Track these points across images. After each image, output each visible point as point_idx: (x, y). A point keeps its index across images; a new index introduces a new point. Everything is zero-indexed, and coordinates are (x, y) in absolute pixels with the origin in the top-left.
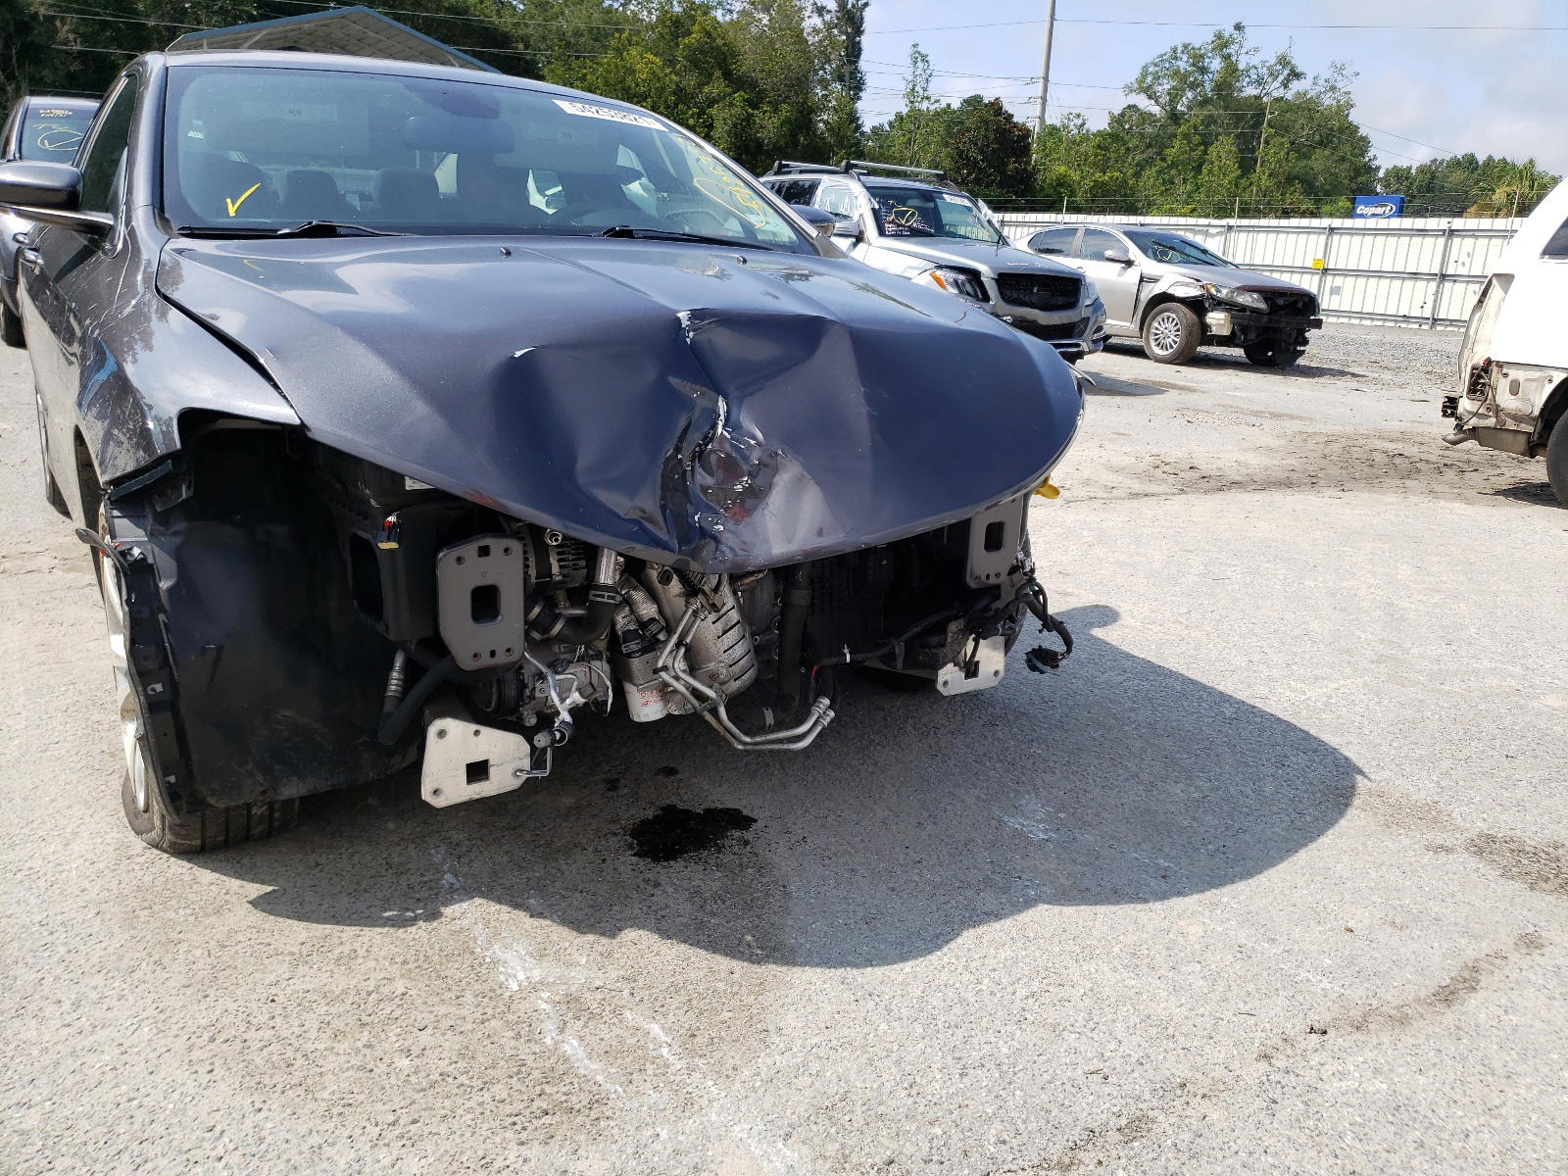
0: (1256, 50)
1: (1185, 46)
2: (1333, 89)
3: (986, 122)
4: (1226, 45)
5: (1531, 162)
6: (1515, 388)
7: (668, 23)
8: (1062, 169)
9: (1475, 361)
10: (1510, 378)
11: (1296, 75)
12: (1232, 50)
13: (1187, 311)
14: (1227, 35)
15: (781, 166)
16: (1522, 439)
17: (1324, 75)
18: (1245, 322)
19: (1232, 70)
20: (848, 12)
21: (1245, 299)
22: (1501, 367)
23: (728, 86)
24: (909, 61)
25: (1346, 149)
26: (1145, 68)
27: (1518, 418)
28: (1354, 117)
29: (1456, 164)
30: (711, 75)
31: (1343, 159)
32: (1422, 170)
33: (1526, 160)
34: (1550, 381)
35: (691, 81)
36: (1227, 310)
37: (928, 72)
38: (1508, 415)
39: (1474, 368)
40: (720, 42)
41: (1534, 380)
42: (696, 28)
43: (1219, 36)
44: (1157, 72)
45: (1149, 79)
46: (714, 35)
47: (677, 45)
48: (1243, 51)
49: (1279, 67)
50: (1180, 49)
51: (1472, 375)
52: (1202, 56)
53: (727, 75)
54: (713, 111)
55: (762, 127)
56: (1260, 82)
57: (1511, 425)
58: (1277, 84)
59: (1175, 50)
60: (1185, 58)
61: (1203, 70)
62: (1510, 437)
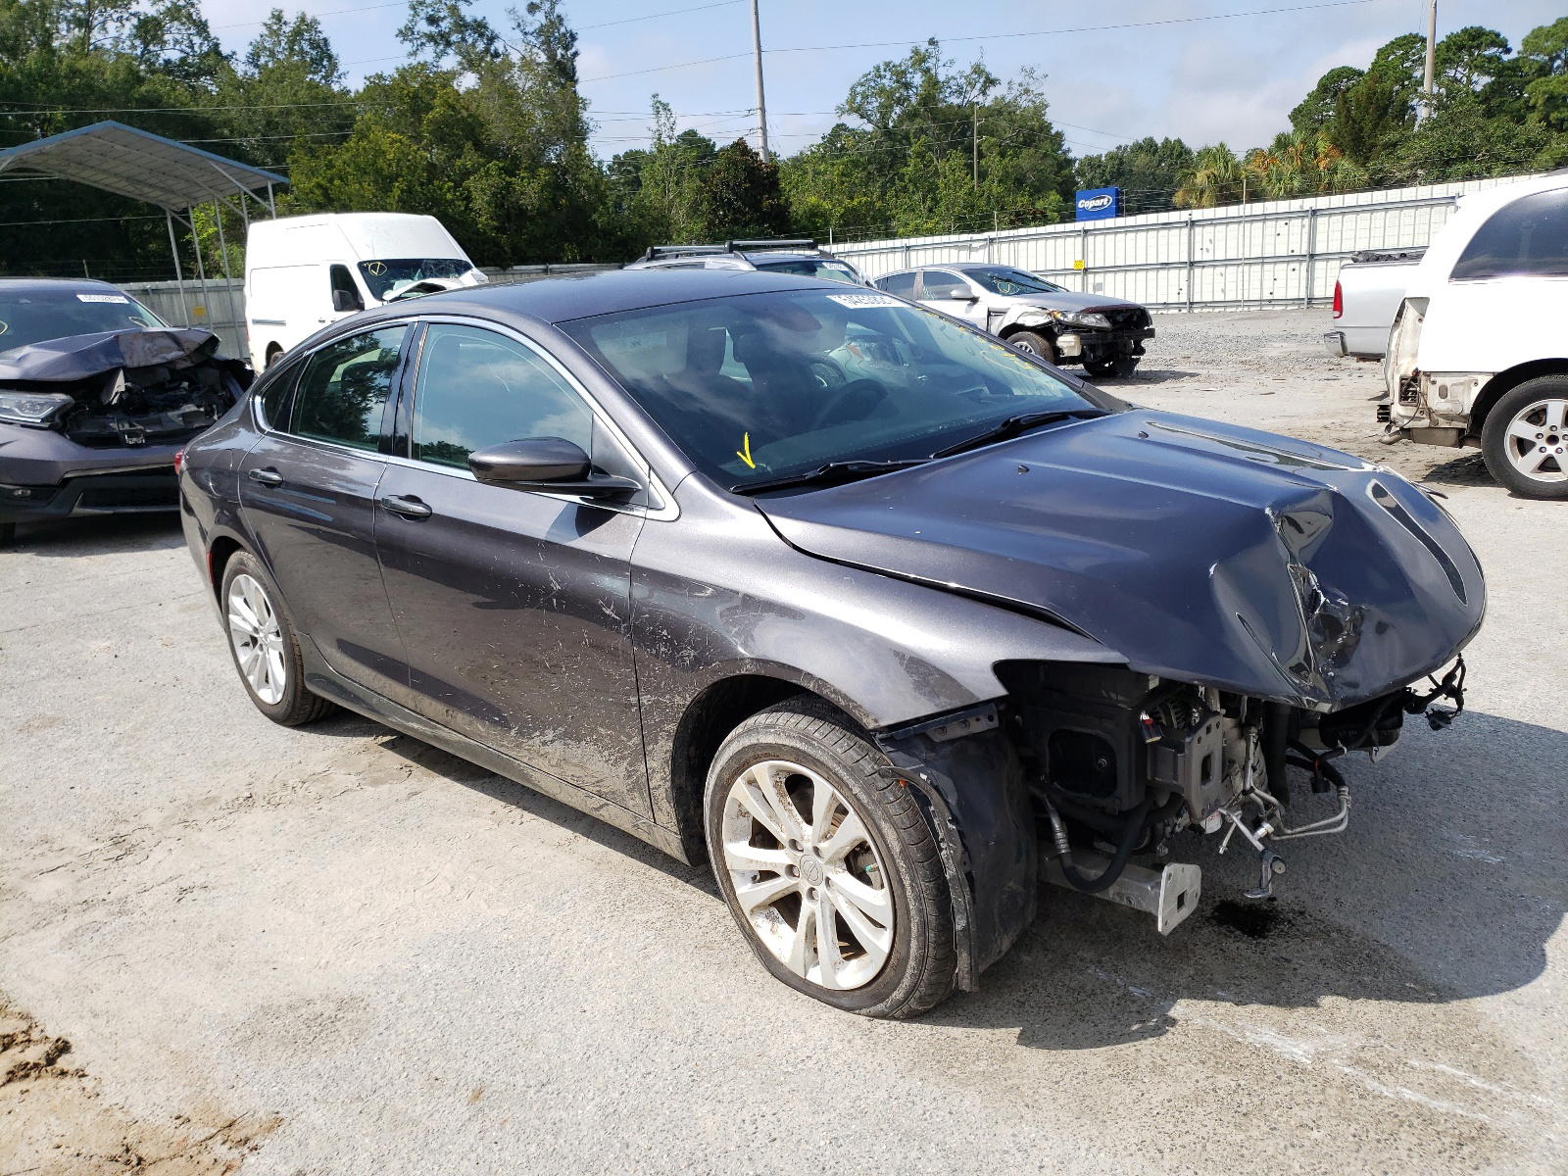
0: (952, 62)
1: (887, 64)
2: (1027, 91)
3: (735, 163)
4: (924, 60)
5: (1222, 145)
6: (1443, 393)
7: (407, 100)
8: (813, 200)
9: (1402, 372)
10: (1439, 384)
11: (991, 82)
12: (930, 64)
13: (1037, 337)
14: (923, 50)
15: (654, 252)
16: (1454, 434)
17: (1017, 80)
18: (1093, 342)
19: (933, 83)
20: (559, 63)
21: (1091, 320)
22: (1429, 376)
23: (481, 156)
24: (651, 111)
25: (1047, 146)
26: (853, 89)
27: (1448, 417)
28: (1050, 116)
29: (1138, 148)
30: (461, 147)
31: (1045, 155)
32: (1111, 157)
33: (1217, 145)
34: (1476, 384)
35: (436, 155)
36: (1074, 333)
37: (672, 120)
38: (1442, 416)
39: (1402, 379)
40: (465, 113)
41: (1461, 384)
42: (437, 102)
43: (916, 52)
44: (864, 92)
45: (859, 99)
46: (458, 107)
47: (420, 121)
48: (941, 63)
49: (975, 76)
50: (882, 68)
51: (1402, 385)
52: (904, 72)
53: (478, 145)
54: (470, 183)
55: (522, 193)
56: (960, 92)
57: (1443, 423)
58: (976, 92)
59: (878, 69)
60: (888, 76)
61: (907, 86)
62: (1443, 432)
